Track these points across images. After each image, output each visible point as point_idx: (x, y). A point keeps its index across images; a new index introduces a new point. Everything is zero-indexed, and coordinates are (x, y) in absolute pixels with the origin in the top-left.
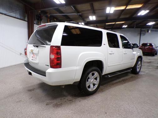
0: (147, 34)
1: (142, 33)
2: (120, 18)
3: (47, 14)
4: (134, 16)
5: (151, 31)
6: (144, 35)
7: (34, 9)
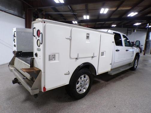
0: (133, 33)
1: (128, 32)
2: (111, 18)
3: (43, 12)
4: (123, 17)
5: (137, 31)
6: (130, 34)
7: (32, 7)
